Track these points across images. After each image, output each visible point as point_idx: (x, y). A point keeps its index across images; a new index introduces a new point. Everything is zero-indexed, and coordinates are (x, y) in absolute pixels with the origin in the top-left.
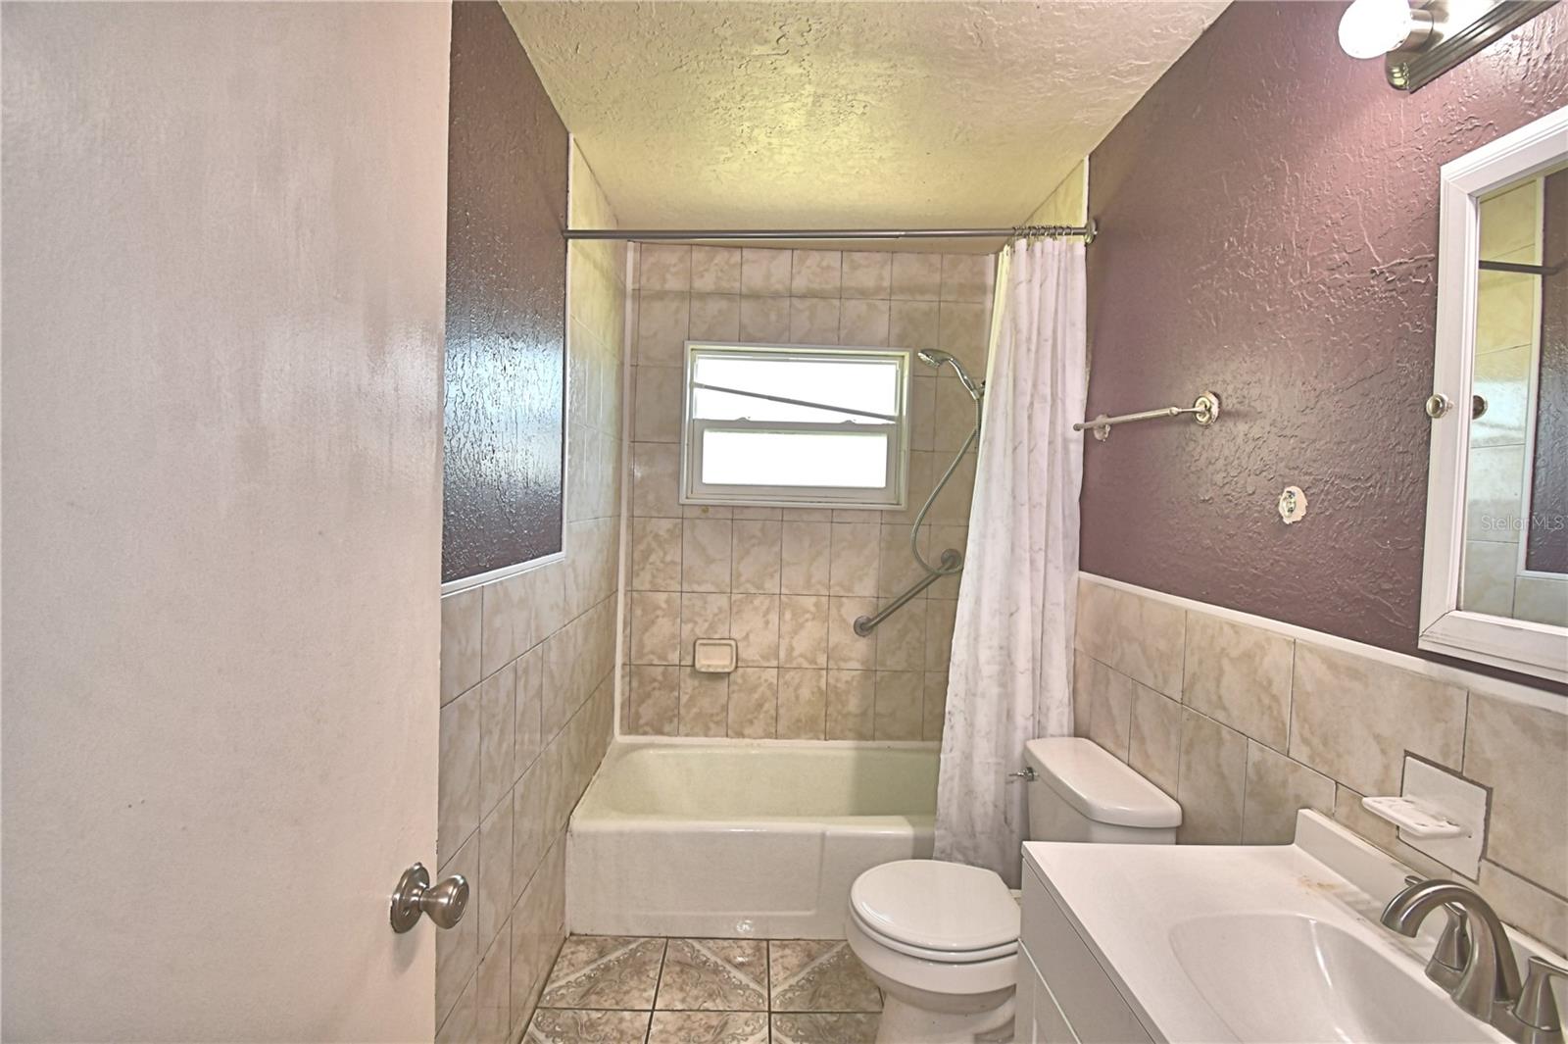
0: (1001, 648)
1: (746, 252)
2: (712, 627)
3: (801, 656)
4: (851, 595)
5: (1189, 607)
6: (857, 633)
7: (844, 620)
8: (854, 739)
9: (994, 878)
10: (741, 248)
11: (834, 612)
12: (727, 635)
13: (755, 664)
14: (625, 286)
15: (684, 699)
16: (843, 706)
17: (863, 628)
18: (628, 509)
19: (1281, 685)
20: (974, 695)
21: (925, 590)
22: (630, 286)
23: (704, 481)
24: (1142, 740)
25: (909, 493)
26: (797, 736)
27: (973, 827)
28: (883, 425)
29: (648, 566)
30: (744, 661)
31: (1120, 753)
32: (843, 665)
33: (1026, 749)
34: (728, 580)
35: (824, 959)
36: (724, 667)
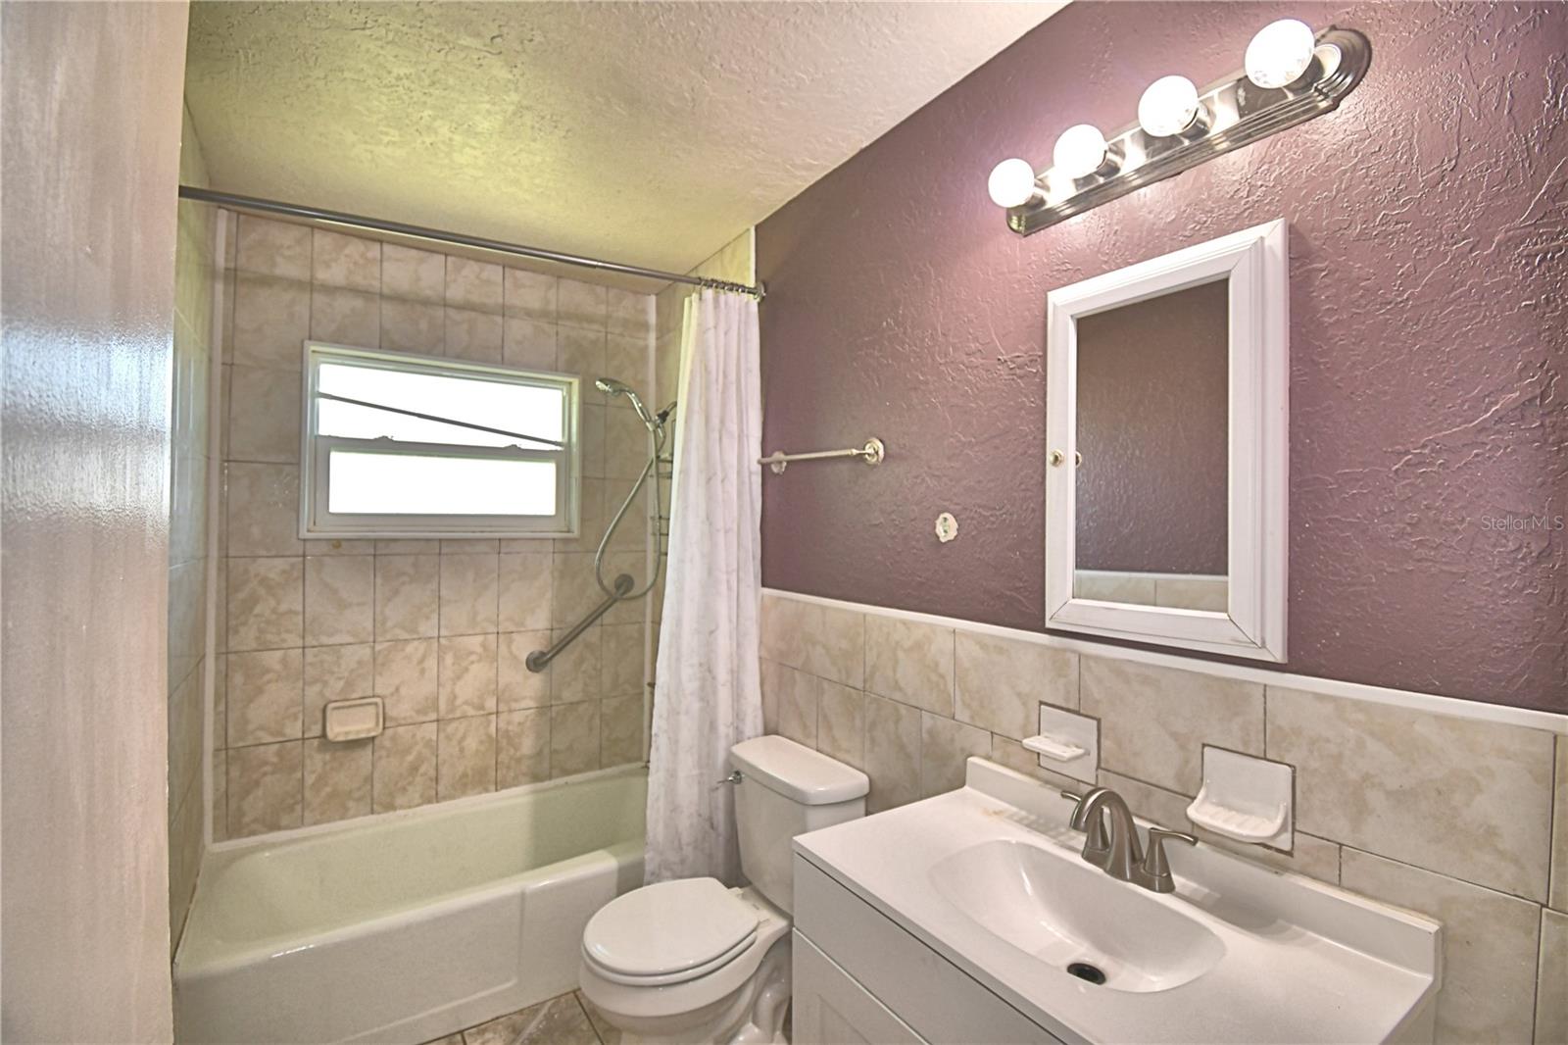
0: (701, 665)
1: (387, 248)
2: (350, 684)
3: (466, 703)
4: (522, 629)
5: (866, 611)
6: (530, 670)
7: (515, 658)
8: (526, 784)
9: (713, 884)
10: (381, 242)
11: (503, 649)
12: (370, 693)
13: (410, 721)
14: (214, 261)
15: (310, 780)
16: (516, 750)
17: (536, 663)
18: (220, 549)
19: (946, 665)
20: (678, 713)
21: (600, 619)
22: (221, 261)
23: (331, 510)
24: (830, 728)
25: (583, 521)
26: (464, 793)
27: (680, 840)
28: (551, 451)
29: (252, 620)
30: (392, 719)
31: (808, 742)
32: (514, 705)
33: (730, 754)
34: (370, 627)
35: (532, 1028)
36: (369, 730)
